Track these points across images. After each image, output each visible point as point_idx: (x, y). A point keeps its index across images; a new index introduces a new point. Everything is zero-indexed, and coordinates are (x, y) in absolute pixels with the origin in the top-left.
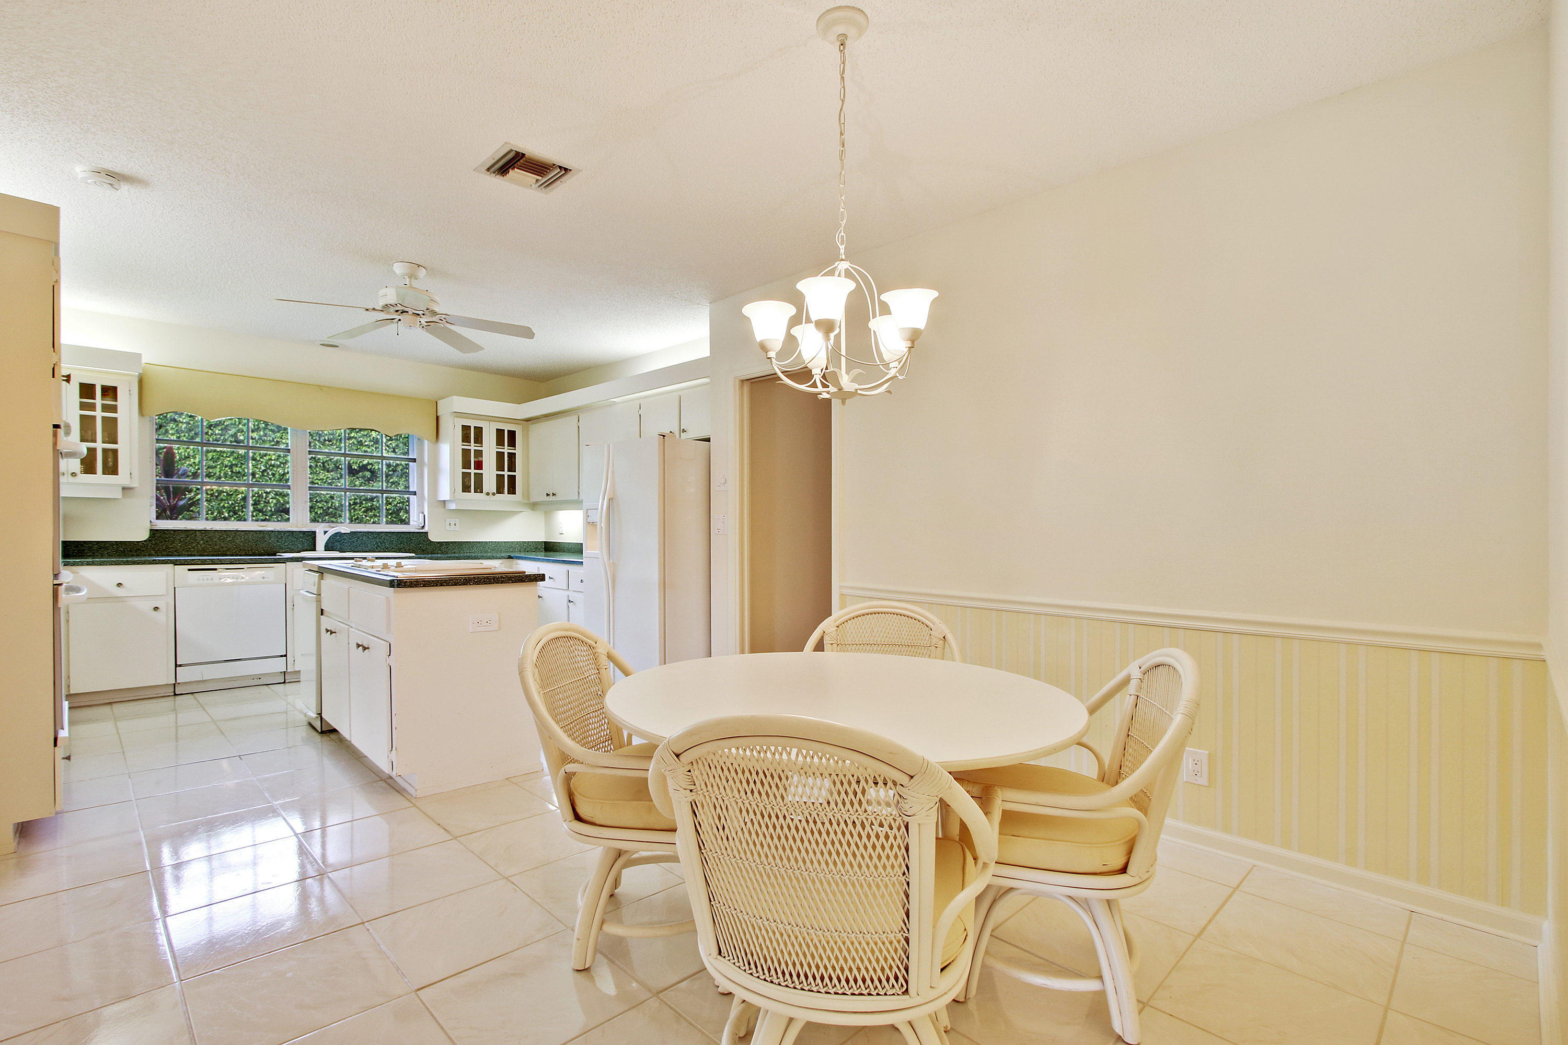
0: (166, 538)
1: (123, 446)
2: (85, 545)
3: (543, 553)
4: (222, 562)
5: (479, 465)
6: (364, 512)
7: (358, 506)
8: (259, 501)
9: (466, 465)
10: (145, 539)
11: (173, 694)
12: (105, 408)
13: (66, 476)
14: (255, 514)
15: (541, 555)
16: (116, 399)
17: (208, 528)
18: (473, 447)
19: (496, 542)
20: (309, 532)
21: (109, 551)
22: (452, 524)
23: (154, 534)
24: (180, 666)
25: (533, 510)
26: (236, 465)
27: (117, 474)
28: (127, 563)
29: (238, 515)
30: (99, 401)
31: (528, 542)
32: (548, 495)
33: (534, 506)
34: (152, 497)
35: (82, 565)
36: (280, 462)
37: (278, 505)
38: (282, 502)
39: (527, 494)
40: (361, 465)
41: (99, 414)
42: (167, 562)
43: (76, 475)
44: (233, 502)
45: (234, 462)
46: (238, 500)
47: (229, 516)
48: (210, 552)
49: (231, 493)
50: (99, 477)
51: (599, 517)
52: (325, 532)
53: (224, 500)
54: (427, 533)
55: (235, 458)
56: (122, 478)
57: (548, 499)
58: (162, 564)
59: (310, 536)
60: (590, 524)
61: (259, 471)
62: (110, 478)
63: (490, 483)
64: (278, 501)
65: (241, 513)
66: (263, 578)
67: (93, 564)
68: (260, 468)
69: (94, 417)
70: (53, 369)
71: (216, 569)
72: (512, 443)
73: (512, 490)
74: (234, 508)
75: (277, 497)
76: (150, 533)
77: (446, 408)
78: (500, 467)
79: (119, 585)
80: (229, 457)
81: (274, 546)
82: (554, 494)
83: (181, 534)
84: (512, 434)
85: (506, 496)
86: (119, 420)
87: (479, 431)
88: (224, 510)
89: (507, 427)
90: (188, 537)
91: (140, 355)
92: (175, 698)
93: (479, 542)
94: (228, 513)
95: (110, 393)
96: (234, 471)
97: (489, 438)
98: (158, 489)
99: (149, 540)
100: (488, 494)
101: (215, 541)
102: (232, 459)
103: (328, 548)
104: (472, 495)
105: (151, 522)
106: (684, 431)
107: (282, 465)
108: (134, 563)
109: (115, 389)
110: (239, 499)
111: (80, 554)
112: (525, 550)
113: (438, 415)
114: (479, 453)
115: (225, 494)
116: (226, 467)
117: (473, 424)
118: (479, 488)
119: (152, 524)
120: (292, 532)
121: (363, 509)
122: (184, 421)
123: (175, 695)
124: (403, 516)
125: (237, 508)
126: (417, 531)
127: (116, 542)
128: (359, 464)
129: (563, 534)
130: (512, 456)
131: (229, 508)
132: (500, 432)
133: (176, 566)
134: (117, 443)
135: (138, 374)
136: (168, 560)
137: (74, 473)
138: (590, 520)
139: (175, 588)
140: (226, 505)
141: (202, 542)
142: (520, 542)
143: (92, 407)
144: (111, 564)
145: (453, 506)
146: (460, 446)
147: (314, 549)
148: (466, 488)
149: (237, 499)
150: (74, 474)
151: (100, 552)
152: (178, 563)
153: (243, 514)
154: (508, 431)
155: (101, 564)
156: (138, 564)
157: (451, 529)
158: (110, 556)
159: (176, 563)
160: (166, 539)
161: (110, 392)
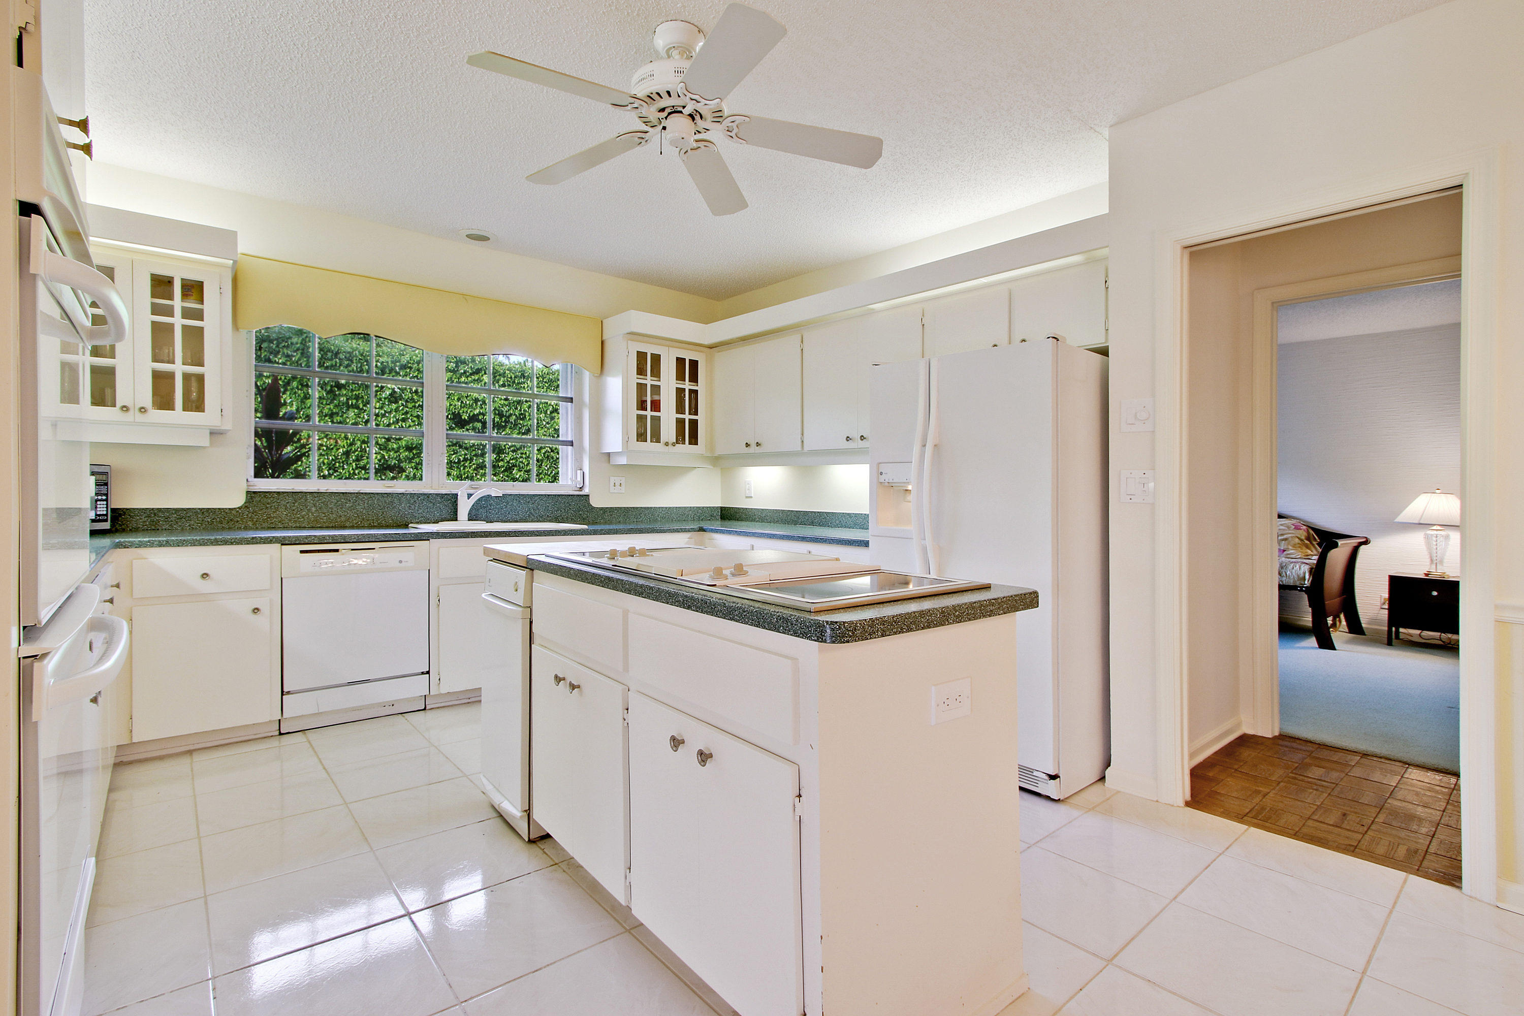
0: (268, 504)
1: (210, 370)
2: (160, 514)
3: (719, 522)
4: (345, 540)
5: (656, 406)
6: (474, 469)
7: (468, 462)
8: (362, 456)
9: (642, 405)
10: (239, 505)
11: (277, 733)
12: (187, 314)
13: (131, 412)
14: (357, 472)
15: (717, 525)
16: (201, 301)
17: (323, 490)
18: (649, 381)
19: (666, 508)
20: (449, 494)
21: (192, 522)
22: (618, 484)
23: (252, 498)
24: (288, 693)
25: (714, 466)
26: (337, 414)
27: (203, 411)
28: (216, 543)
29: (338, 473)
30: (177, 303)
31: (703, 507)
33: (716, 460)
34: (249, 446)
35: (152, 547)
36: (385, 411)
37: (382, 461)
38: (386, 457)
39: (711, 446)
40: (471, 415)
41: (178, 321)
42: (271, 540)
43: (145, 411)
44: (333, 458)
45: (334, 410)
46: (338, 456)
47: (329, 474)
48: (324, 522)
49: (332, 447)
50: (178, 415)
51: (915, 473)
52: (470, 496)
53: (324, 455)
54: (588, 496)
55: (336, 406)
56: (209, 417)
57: (747, 450)
58: (264, 543)
59: (449, 500)
60: (887, 485)
61: (362, 422)
62: (193, 417)
63: (668, 430)
64: (383, 457)
65: (341, 471)
66: (401, 562)
67: (168, 544)
68: (364, 417)
69: (171, 327)
70: (20, 41)
71: (337, 551)
72: (694, 378)
73: (694, 440)
74: (335, 464)
75: (381, 452)
76: (247, 497)
77: (615, 329)
78: (680, 409)
79: (205, 576)
80: (329, 405)
81: (405, 514)
82: (758, 444)
83: (287, 498)
84: (694, 364)
85: (686, 448)
86: (205, 329)
87: (656, 359)
88: (324, 468)
89: (688, 356)
90: (296, 501)
91: (234, 234)
92: (280, 741)
93: (648, 508)
94: (328, 471)
95: (195, 294)
96: (335, 421)
97: (668, 368)
98: (257, 434)
99: (246, 506)
100: (667, 444)
101: (332, 508)
102: (332, 407)
103: (472, 517)
104: (649, 445)
105: (247, 480)
107: (387, 415)
108: (226, 542)
109: (200, 285)
110: (340, 454)
111: (153, 527)
112: (699, 518)
113: (604, 338)
114: (656, 389)
115: (325, 448)
116: (326, 416)
117: (650, 349)
118: (656, 438)
119: (249, 484)
120: (428, 495)
121: (473, 466)
122: (280, 361)
123: (281, 734)
124: (517, 474)
125: (337, 464)
126: (572, 493)
127: (201, 509)
128: (469, 415)
129: (751, 497)
130: (694, 394)
131: (329, 464)
132: (680, 361)
133: (283, 546)
134: (203, 365)
135: (232, 261)
136: (274, 537)
137: (143, 408)
139: (282, 578)
140: (326, 461)
141: (314, 509)
142: (694, 507)
143: (169, 311)
144: (194, 543)
145: (623, 461)
146: (634, 379)
147: (454, 518)
148: (641, 437)
149: (338, 454)
150: (143, 410)
151: (180, 524)
152: (287, 542)
153: (344, 471)
154: (690, 360)
155: (179, 544)
156: (232, 544)
157: (615, 491)
158: (192, 529)
159: (284, 542)
160: (268, 506)
161: (193, 289)
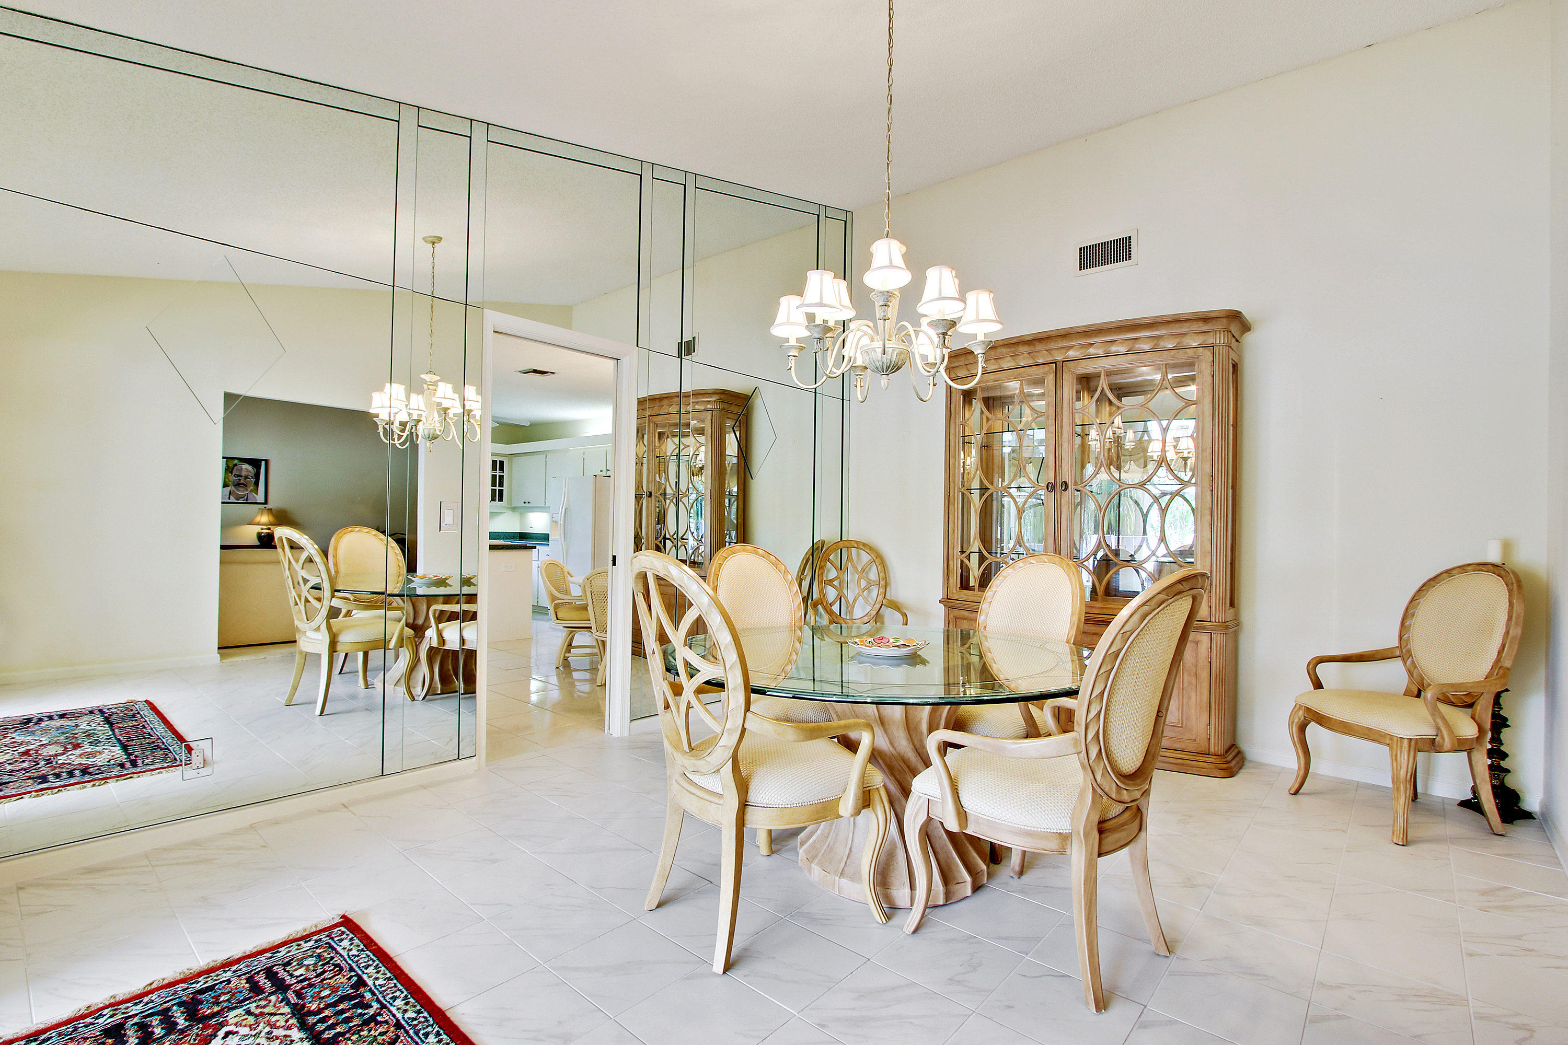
3: (518, 539)
25: (513, 511)
31: (509, 532)
32: (525, 503)
33: (514, 509)
39: (510, 502)
51: (559, 518)
57: (524, 505)
60: (554, 522)
72: (502, 469)
73: (501, 499)
78: (494, 484)
82: (529, 502)
84: (502, 463)
85: (497, 503)
89: (498, 459)
106: (608, 470)
112: (507, 537)
129: (532, 527)
130: (501, 477)
132: (494, 462)
138: (553, 519)
142: (504, 532)
154: (499, 461)
